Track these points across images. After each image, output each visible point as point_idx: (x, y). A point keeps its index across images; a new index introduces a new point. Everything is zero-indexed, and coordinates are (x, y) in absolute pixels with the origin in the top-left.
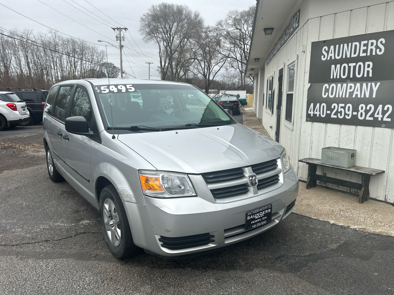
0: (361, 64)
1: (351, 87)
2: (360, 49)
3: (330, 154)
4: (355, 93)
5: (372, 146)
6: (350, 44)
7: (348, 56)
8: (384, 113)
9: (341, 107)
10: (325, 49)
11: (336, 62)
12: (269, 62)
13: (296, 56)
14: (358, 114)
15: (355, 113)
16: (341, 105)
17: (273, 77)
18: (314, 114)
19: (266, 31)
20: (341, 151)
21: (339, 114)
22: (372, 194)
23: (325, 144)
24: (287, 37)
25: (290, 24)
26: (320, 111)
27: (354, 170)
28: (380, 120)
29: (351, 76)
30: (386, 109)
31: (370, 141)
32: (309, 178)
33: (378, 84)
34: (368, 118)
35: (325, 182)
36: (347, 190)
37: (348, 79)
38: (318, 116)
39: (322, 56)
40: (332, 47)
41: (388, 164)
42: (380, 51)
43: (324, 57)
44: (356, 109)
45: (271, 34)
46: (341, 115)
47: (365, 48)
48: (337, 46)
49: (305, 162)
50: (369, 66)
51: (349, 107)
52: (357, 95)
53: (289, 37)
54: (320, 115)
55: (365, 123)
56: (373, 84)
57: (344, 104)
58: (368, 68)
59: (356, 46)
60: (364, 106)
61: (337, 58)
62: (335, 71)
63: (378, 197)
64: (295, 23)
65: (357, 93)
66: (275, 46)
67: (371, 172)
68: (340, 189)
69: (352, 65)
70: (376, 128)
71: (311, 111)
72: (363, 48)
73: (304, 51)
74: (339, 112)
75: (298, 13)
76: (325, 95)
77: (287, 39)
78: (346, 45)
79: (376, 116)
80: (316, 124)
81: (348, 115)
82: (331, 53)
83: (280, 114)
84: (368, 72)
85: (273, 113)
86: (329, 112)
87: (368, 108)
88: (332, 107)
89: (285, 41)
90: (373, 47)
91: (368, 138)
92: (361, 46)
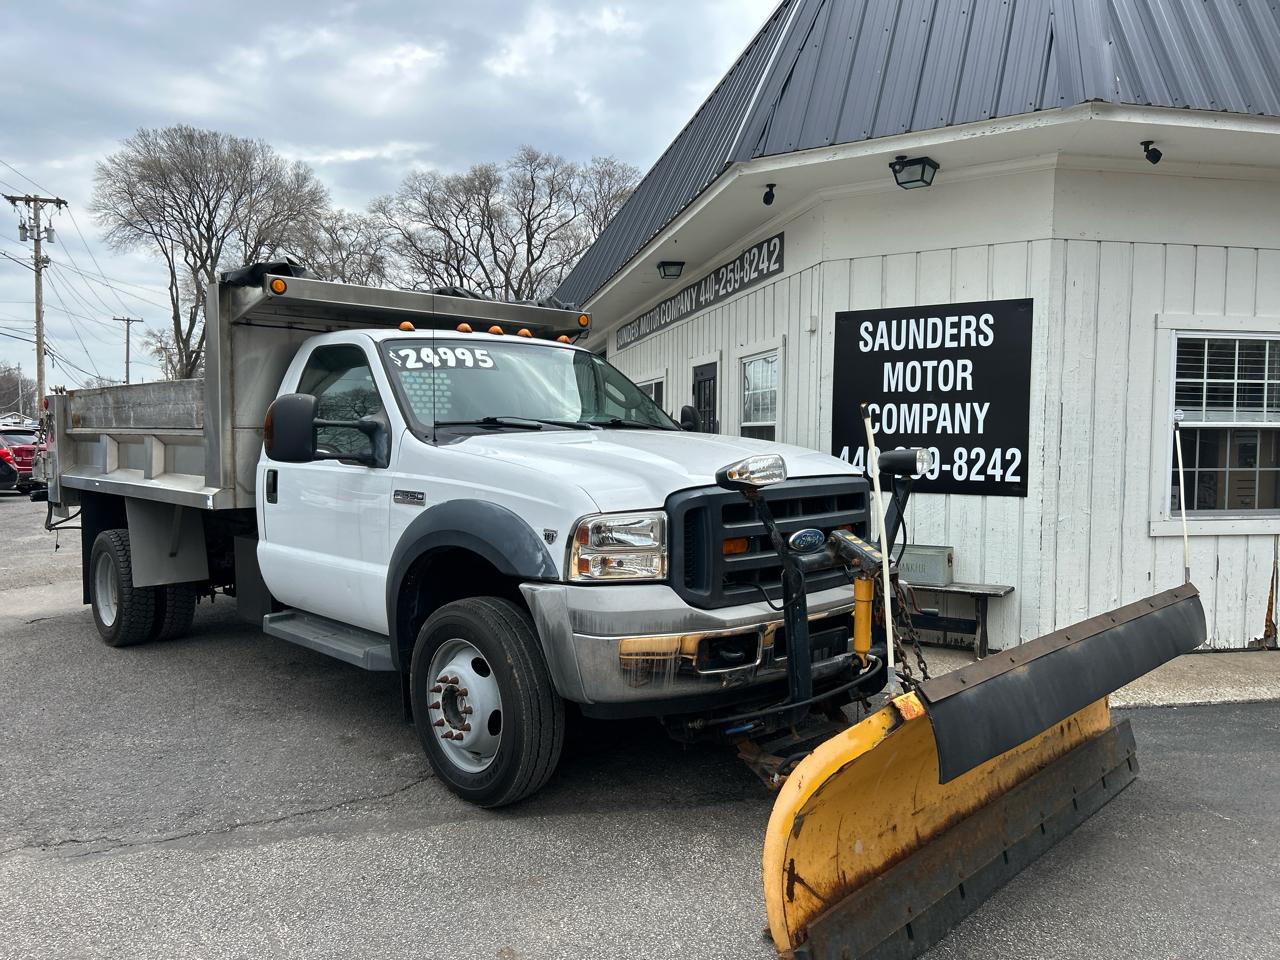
0: (949, 363)
1: (930, 412)
2: (945, 332)
4: (941, 424)
5: (983, 536)
6: (922, 321)
8: (1006, 465)
10: (866, 329)
11: (894, 357)
12: (631, 342)
13: (780, 339)
14: (952, 468)
15: (946, 467)
19: (666, 268)
20: (921, 549)
22: (993, 644)
24: (730, 290)
25: (741, 258)
26: (865, 464)
28: (999, 480)
29: (929, 388)
30: (1008, 457)
31: (979, 525)
33: (987, 405)
34: (974, 477)
36: (939, 638)
37: (922, 397)
39: (862, 343)
40: (882, 325)
41: (1019, 573)
42: (986, 338)
43: (866, 344)
44: (947, 458)
45: (678, 275)
47: (955, 331)
48: (894, 323)
50: (965, 368)
51: (933, 454)
52: (944, 428)
53: (735, 291)
55: (967, 488)
56: (976, 405)
58: (963, 373)
59: (935, 326)
60: (963, 451)
61: (896, 348)
62: (893, 377)
64: (766, 263)
65: (944, 424)
67: (993, 591)
69: (930, 364)
70: (989, 498)
72: (950, 331)
73: (814, 328)
75: (776, 241)
77: (728, 295)
78: (912, 322)
79: (990, 471)
82: (882, 337)
84: (964, 380)
87: (973, 456)
89: (718, 299)
90: (971, 331)
91: (975, 519)
92: (946, 327)
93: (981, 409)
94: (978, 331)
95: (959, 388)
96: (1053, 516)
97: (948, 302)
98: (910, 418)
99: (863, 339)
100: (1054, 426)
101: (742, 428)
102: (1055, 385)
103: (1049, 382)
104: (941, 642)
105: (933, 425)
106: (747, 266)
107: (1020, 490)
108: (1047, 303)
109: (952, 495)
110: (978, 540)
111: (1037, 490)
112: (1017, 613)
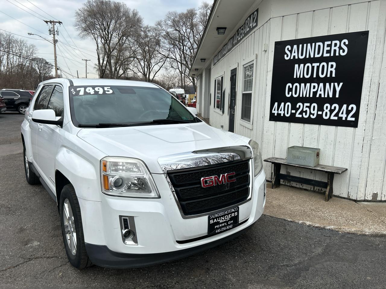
0: (325, 64)
1: (314, 87)
2: (324, 49)
3: (297, 153)
4: (319, 93)
5: (335, 145)
6: (313, 44)
7: (312, 56)
8: (348, 112)
9: (307, 107)
10: (288, 49)
11: (299, 62)
12: (217, 62)
13: (255, 56)
14: (322, 113)
15: (320, 113)
16: (306, 104)
17: (222, 78)
18: (278, 114)
19: (219, 30)
20: (305, 150)
21: (304, 114)
22: (336, 192)
23: (288, 143)
24: (241, 37)
25: (245, 23)
26: (284, 110)
27: (321, 169)
28: (344, 119)
29: (315, 76)
30: (350, 108)
31: (333, 140)
32: (275, 178)
33: (341, 84)
34: (333, 118)
35: (289, 181)
36: (311, 188)
37: (311, 80)
38: (282, 115)
39: (286, 56)
40: (295, 47)
41: (351, 162)
42: (344, 51)
43: (287, 56)
44: (321, 109)
45: (224, 33)
46: (306, 115)
47: (329, 48)
48: (301, 46)
49: (270, 162)
50: (332, 66)
51: (314, 107)
52: (320, 95)
53: (243, 37)
54: (284, 114)
55: (329, 123)
56: (336, 84)
57: (309, 104)
58: (331, 69)
59: (319, 46)
60: (328, 105)
61: (301, 57)
62: (299, 71)
63: (341, 194)
64: (252, 23)
65: (320, 93)
66: (224, 46)
67: (337, 170)
68: (304, 188)
69: (316, 65)
70: (339, 127)
71: (275, 110)
72: (326, 49)
73: (266, 50)
74: (304, 112)
75: (256, 13)
76: (288, 94)
77: (241, 39)
78: (309, 45)
79: (340, 115)
80: (279, 124)
81: (313, 115)
82: (295, 53)
83: (234, 114)
84: (331, 72)
85: (223, 112)
86: (294, 111)
87: (333, 108)
88: (298, 107)
89: (238, 42)
90: (337, 48)
91: (331, 137)
92: (324, 47)
93: (338, 85)
94: (340, 48)
95: (328, 76)
96: (370, 137)
97: (326, 34)
98: (305, 90)
99: (286, 54)
100: (374, 94)
101: (243, 94)
102: (377, 74)
103: (374, 72)
104: (312, 189)
105: (315, 93)
106: (246, 26)
107: (354, 124)
108: (376, 33)
109: (321, 126)
110: (332, 146)
111: (362, 125)
112: (348, 180)
